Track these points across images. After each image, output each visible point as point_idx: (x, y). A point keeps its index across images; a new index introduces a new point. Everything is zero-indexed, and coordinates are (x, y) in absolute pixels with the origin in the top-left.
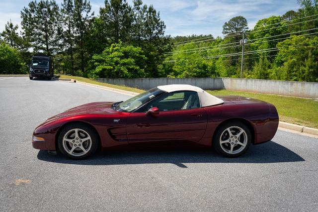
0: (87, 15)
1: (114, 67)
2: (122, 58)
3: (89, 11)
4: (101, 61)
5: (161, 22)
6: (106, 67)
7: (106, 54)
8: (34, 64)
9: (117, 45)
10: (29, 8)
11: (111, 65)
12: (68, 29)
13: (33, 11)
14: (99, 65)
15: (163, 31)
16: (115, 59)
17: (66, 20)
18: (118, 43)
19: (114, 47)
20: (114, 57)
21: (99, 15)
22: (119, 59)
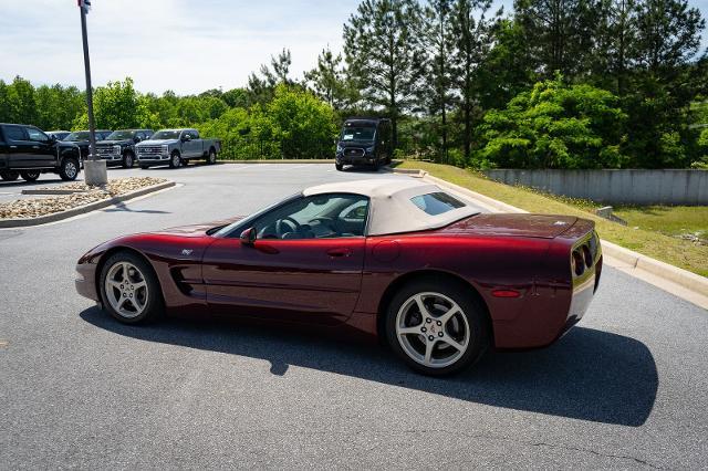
0: (483, 17)
1: (533, 140)
2: (555, 116)
3: (488, 6)
4: (502, 128)
5: (691, 13)
6: (510, 141)
7: (519, 108)
9: (550, 84)
10: (360, 16)
11: (526, 136)
12: (438, 54)
14: (495, 137)
15: (696, 35)
16: (539, 121)
17: (435, 34)
18: (553, 78)
19: (542, 89)
20: (537, 116)
21: (513, 12)
22: (548, 120)
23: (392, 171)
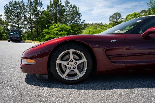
0: (40, 9)
1: (55, 36)
2: (59, 31)
3: (41, 7)
4: (48, 33)
5: (80, 13)
6: (51, 36)
7: (51, 29)
8: (11, 34)
9: (57, 24)
12: (30, 16)
13: (11, 6)
14: (47, 35)
15: (81, 18)
16: (56, 32)
17: (29, 11)
18: (57, 23)
19: (55, 25)
21: (47, 9)
22: (58, 32)
23: (25, 42)
